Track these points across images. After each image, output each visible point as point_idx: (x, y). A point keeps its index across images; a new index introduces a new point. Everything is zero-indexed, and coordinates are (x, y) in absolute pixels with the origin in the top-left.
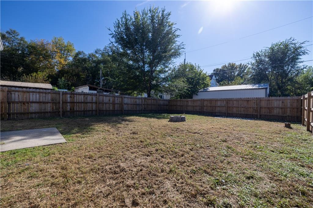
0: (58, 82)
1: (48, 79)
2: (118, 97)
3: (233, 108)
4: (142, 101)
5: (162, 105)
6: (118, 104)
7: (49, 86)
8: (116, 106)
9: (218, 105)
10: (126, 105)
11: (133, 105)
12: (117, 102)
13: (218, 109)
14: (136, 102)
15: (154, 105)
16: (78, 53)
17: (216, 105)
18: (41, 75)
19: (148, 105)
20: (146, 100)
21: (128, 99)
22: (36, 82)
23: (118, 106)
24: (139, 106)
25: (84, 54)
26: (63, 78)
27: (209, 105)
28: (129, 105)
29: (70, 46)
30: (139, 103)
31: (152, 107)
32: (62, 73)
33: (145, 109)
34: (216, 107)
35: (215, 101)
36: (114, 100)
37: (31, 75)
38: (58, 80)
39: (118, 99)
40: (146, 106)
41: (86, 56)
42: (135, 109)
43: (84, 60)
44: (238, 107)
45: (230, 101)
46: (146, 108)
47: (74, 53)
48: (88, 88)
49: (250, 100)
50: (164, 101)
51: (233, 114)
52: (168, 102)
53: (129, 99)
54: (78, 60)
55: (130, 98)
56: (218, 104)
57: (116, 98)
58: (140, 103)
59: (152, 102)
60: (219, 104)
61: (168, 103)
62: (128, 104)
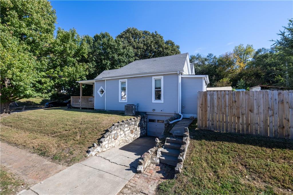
0: (237, 83)
1: (230, 83)
7: (230, 88)
16: (258, 51)
18: (226, 80)
22: (222, 86)
25: (265, 50)
26: (242, 79)
29: (250, 48)
32: (241, 75)
37: (219, 81)
38: (237, 82)
41: (267, 51)
43: (266, 56)
47: (253, 54)
48: (260, 88)
54: (258, 58)
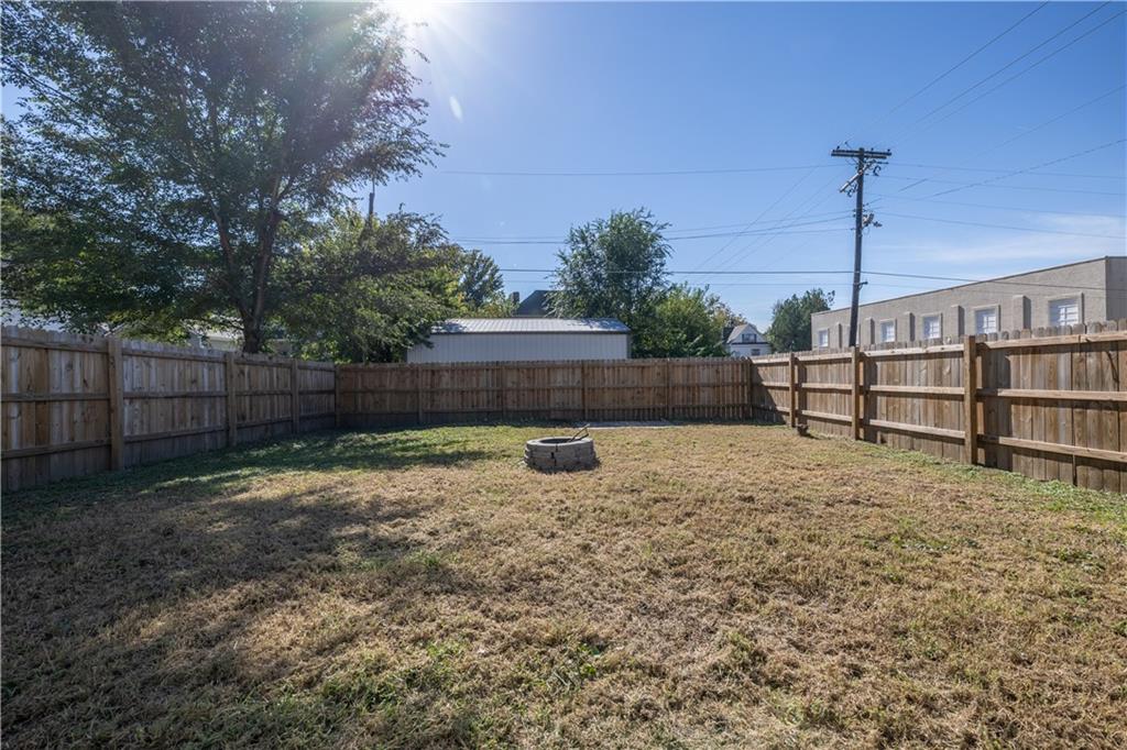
2: (72, 351)
3: (604, 392)
4: (227, 376)
5: (312, 393)
6: (72, 399)
8: (60, 417)
9: (558, 385)
10: (137, 405)
11: (176, 401)
12: (66, 390)
13: (557, 399)
14: (194, 382)
15: (283, 393)
17: (549, 383)
19: (256, 394)
20: (246, 369)
21: (148, 364)
23: (77, 416)
24: (213, 407)
27: (525, 384)
28: (153, 403)
30: (212, 384)
31: (272, 405)
33: (244, 418)
34: (548, 390)
35: (546, 370)
36: (43, 371)
39: (70, 366)
40: (247, 399)
42: (190, 426)
44: (618, 389)
45: (593, 368)
46: (248, 416)
49: (649, 367)
50: (319, 373)
51: (603, 410)
52: (332, 375)
53: (153, 362)
55: (162, 357)
56: (555, 381)
57: (59, 361)
58: (219, 388)
59: (271, 379)
60: (559, 379)
61: (332, 383)
62: (145, 398)
